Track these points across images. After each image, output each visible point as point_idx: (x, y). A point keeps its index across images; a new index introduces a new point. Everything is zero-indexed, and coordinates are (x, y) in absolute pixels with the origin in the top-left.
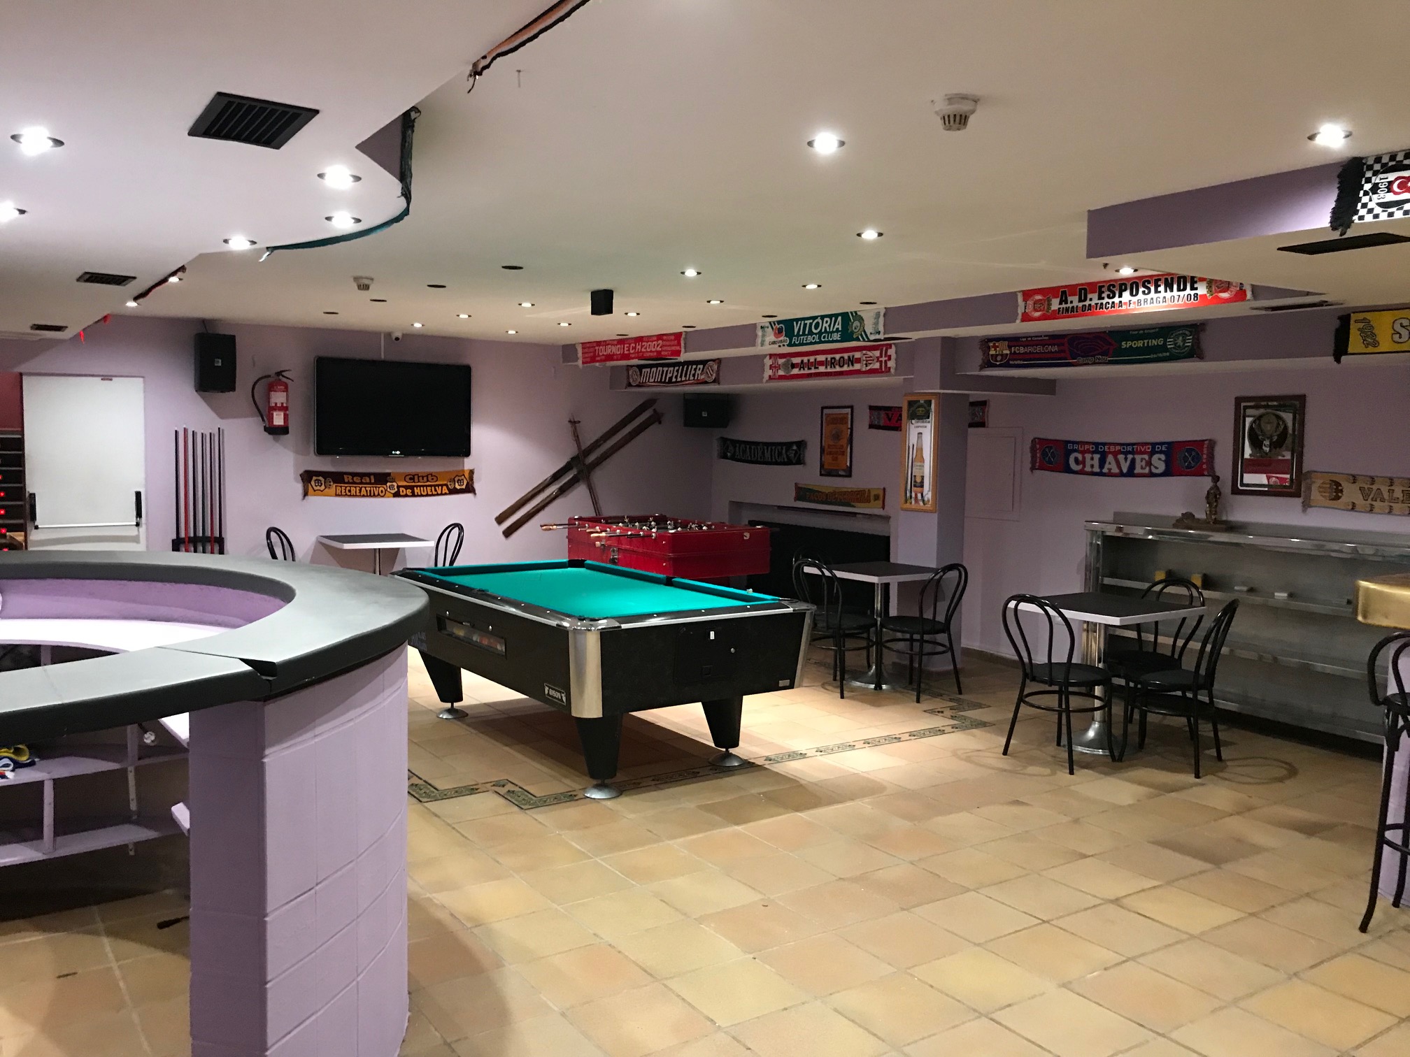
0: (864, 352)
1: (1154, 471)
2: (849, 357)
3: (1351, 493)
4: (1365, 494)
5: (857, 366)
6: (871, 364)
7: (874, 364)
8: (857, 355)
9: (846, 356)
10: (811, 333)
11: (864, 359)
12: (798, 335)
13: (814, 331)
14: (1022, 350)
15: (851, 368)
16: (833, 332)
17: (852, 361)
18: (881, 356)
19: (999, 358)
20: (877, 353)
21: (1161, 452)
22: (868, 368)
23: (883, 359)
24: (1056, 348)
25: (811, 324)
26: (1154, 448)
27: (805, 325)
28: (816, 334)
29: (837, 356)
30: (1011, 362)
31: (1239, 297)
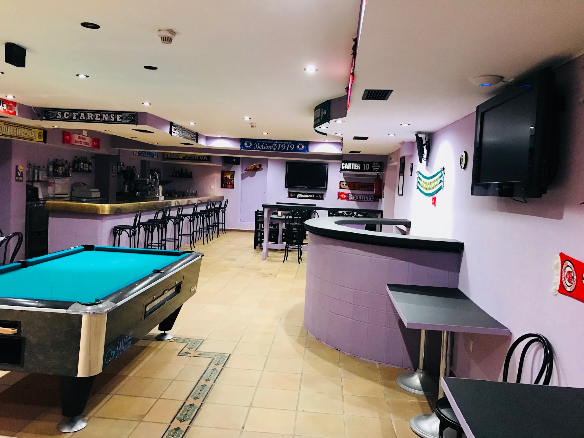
31: (14, 113)
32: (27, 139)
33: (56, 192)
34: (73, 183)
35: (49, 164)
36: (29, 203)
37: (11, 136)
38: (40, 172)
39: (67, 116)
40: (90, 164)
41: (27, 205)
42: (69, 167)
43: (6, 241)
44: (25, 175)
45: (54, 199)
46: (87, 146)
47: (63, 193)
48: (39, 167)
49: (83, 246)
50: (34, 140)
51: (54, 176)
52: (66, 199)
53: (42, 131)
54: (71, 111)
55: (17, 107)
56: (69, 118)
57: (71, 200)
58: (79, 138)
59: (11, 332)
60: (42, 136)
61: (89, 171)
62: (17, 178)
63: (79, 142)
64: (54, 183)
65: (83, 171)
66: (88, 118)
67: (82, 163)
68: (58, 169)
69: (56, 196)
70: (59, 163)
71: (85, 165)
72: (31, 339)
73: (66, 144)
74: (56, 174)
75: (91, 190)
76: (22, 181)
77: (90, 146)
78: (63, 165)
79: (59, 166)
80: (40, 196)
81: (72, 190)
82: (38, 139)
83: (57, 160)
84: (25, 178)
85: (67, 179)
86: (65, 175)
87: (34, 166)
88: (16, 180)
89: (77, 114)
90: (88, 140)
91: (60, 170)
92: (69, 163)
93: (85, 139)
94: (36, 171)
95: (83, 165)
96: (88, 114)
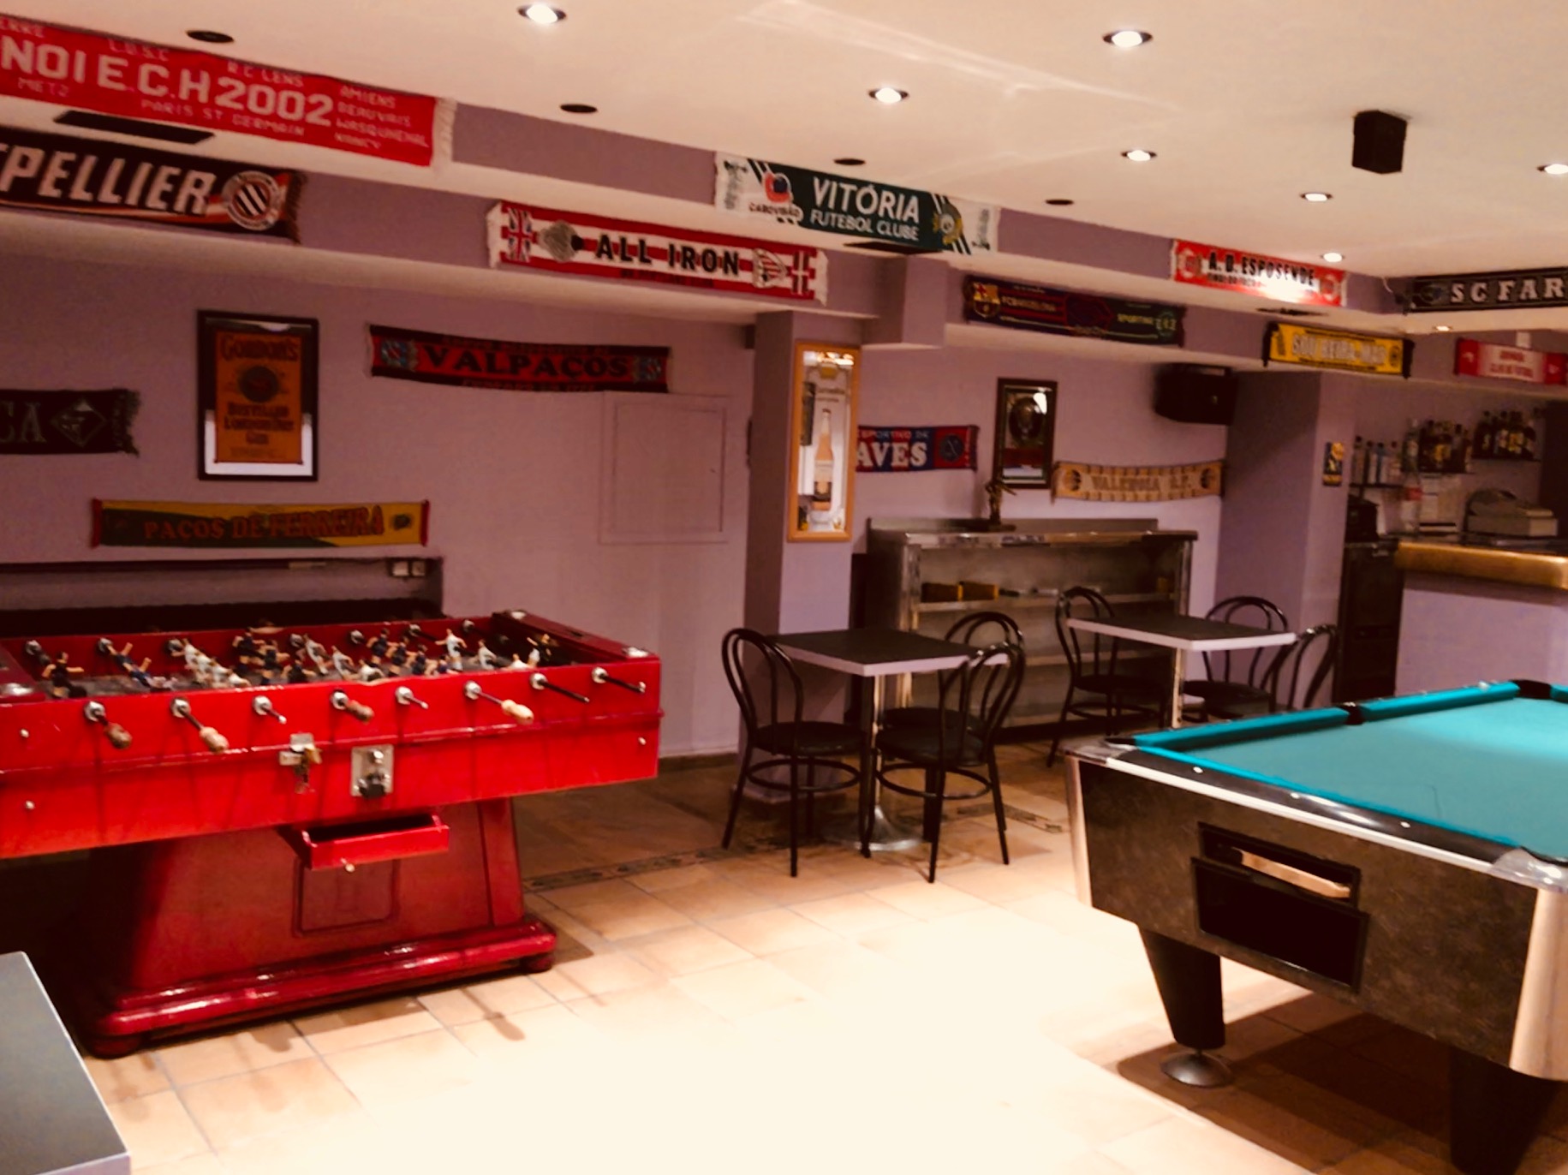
0: (761, 252)
1: (914, 463)
2: (727, 254)
3: (1087, 482)
4: (1096, 482)
5: (744, 277)
6: (773, 277)
7: (781, 279)
8: (746, 254)
9: (720, 250)
10: (853, 211)
11: (761, 264)
12: (824, 207)
13: (861, 208)
14: (1015, 302)
15: (731, 277)
16: (902, 222)
17: (732, 264)
18: (796, 266)
19: (986, 308)
20: (788, 260)
21: (922, 440)
22: (769, 284)
23: (800, 273)
24: (1052, 308)
25: (853, 195)
26: (913, 435)
27: (840, 192)
28: (866, 217)
29: (699, 248)
30: (1002, 318)
31: (1337, 302)
32: (1359, 369)
33: (1425, 518)
34: (1472, 490)
35: (1410, 435)
36: (1351, 545)
37: (1322, 364)
38: (1385, 459)
39: (1479, 295)
40: (1529, 433)
41: (1346, 552)
42: (1465, 443)
43: (1298, 648)
44: (1347, 468)
45: (1416, 536)
46: (1528, 379)
47: (1443, 520)
48: (1381, 445)
49: (1516, 682)
50: (1380, 369)
51: (1421, 470)
52: (1450, 538)
53: (1399, 344)
54: (1492, 278)
55: (1344, 284)
56: (1486, 299)
57: (1464, 542)
58: (1505, 356)
59: (1336, 891)
60: (1400, 356)
61: (1526, 456)
62: (1327, 478)
63: (1501, 368)
64: (1419, 491)
65: (1506, 455)
66: (1548, 294)
67: (1505, 433)
68: (1432, 449)
69: (1423, 529)
70: (1437, 431)
71: (1512, 435)
72: (1385, 922)
73: (1462, 376)
74: (1426, 465)
75: (1530, 513)
76: (1338, 484)
77: (1537, 377)
78: (1447, 439)
79: (1436, 441)
80: (1381, 529)
81: (1469, 512)
82: (1388, 368)
83: (1431, 423)
84: (1346, 479)
85: (1456, 481)
86: (1453, 466)
87: (1370, 444)
88: (1326, 484)
89: (1511, 283)
90: (1532, 361)
91: (1440, 452)
92: (1466, 432)
93: (1519, 358)
94: (1374, 457)
95: (1507, 439)
96: (1549, 281)
